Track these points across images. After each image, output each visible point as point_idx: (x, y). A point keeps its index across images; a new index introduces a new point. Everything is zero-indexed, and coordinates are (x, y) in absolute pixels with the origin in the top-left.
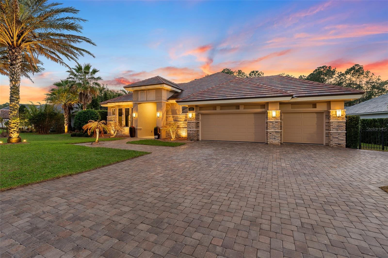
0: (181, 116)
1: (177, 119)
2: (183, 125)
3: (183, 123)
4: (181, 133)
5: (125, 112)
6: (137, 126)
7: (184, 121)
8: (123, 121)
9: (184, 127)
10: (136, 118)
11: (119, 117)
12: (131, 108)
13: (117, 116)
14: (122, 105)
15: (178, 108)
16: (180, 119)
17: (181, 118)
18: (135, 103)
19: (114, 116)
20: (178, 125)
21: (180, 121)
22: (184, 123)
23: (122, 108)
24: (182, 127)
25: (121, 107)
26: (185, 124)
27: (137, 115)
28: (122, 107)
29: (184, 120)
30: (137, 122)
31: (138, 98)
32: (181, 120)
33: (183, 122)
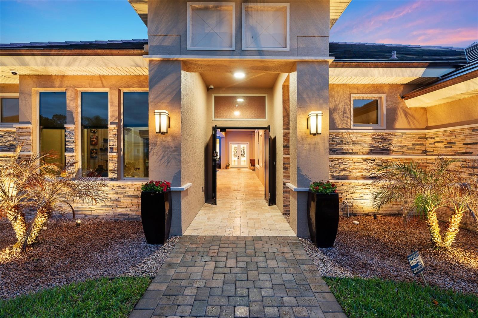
0: (354, 134)
1: (339, 146)
2: (365, 167)
3: (365, 160)
4: (354, 196)
5: (80, 110)
6: (178, 179)
7: (368, 154)
8: (72, 150)
9: (368, 174)
10: (169, 139)
11: (44, 130)
12: (119, 91)
13: (35, 127)
14: (63, 76)
15: (341, 106)
16: (351, 146)
17: (354, 143)
18: (163, 61)
19: (14, 130)
20: (343, 166)
21: (350, 154)
22: (367, 159)
23: (63, 89)
24: (360, 174)
25: (57, 83)
26: (370, 164)
27: (175, 124)
28: (61, 86)
29: (367, 149)
30: (180, 155)
31: (183, 37)
32: (356, 148)
33: (365, 157)
